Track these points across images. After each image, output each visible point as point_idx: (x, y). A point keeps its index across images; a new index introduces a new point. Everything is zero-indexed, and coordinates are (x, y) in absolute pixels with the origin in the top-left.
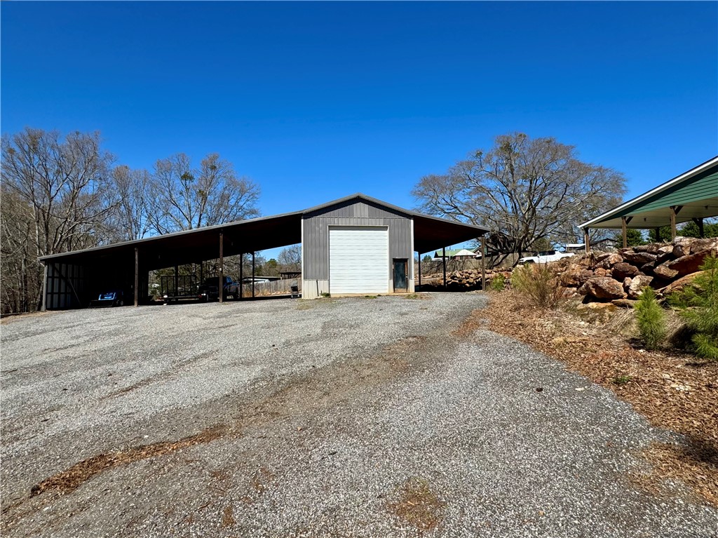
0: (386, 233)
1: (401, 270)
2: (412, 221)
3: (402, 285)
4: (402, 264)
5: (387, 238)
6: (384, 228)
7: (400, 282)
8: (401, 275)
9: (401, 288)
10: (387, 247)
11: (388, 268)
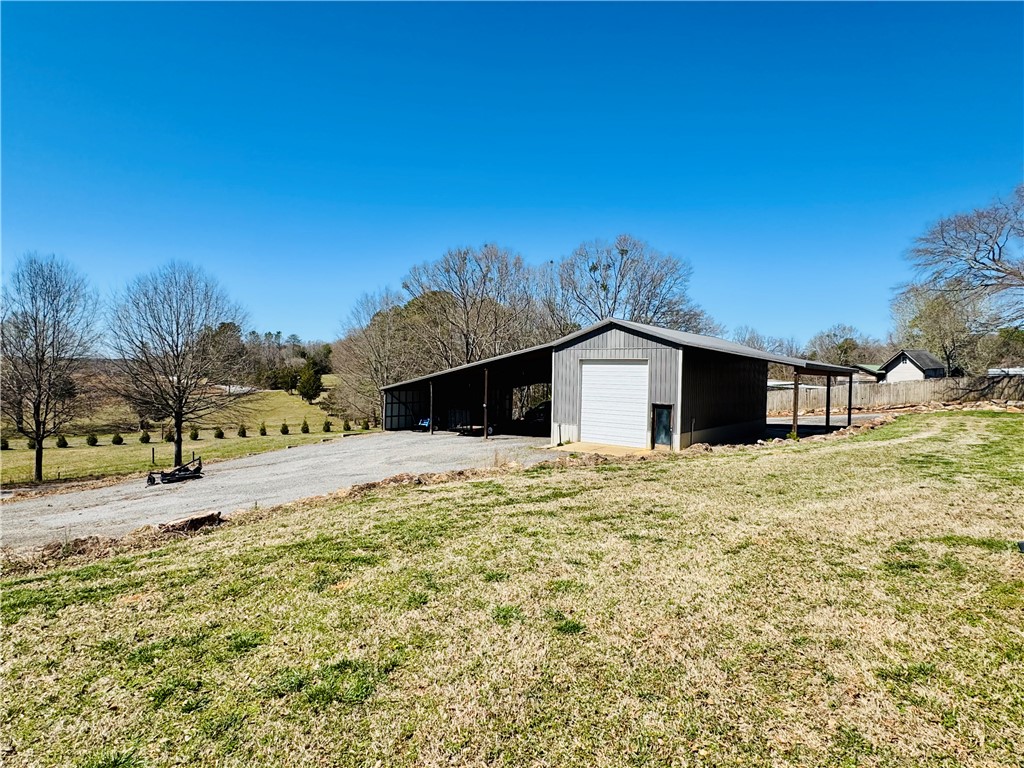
0: (646, 368)
1: (664, 419)
2: (681, 352)
3: (665, 441)
4: (665, 412)
5: (647, 374)
6: (643, 362)
7: (663, 436)
8: (665, 427)
9: (664, 444)
10: (647, 388)
11: (646, 414)
